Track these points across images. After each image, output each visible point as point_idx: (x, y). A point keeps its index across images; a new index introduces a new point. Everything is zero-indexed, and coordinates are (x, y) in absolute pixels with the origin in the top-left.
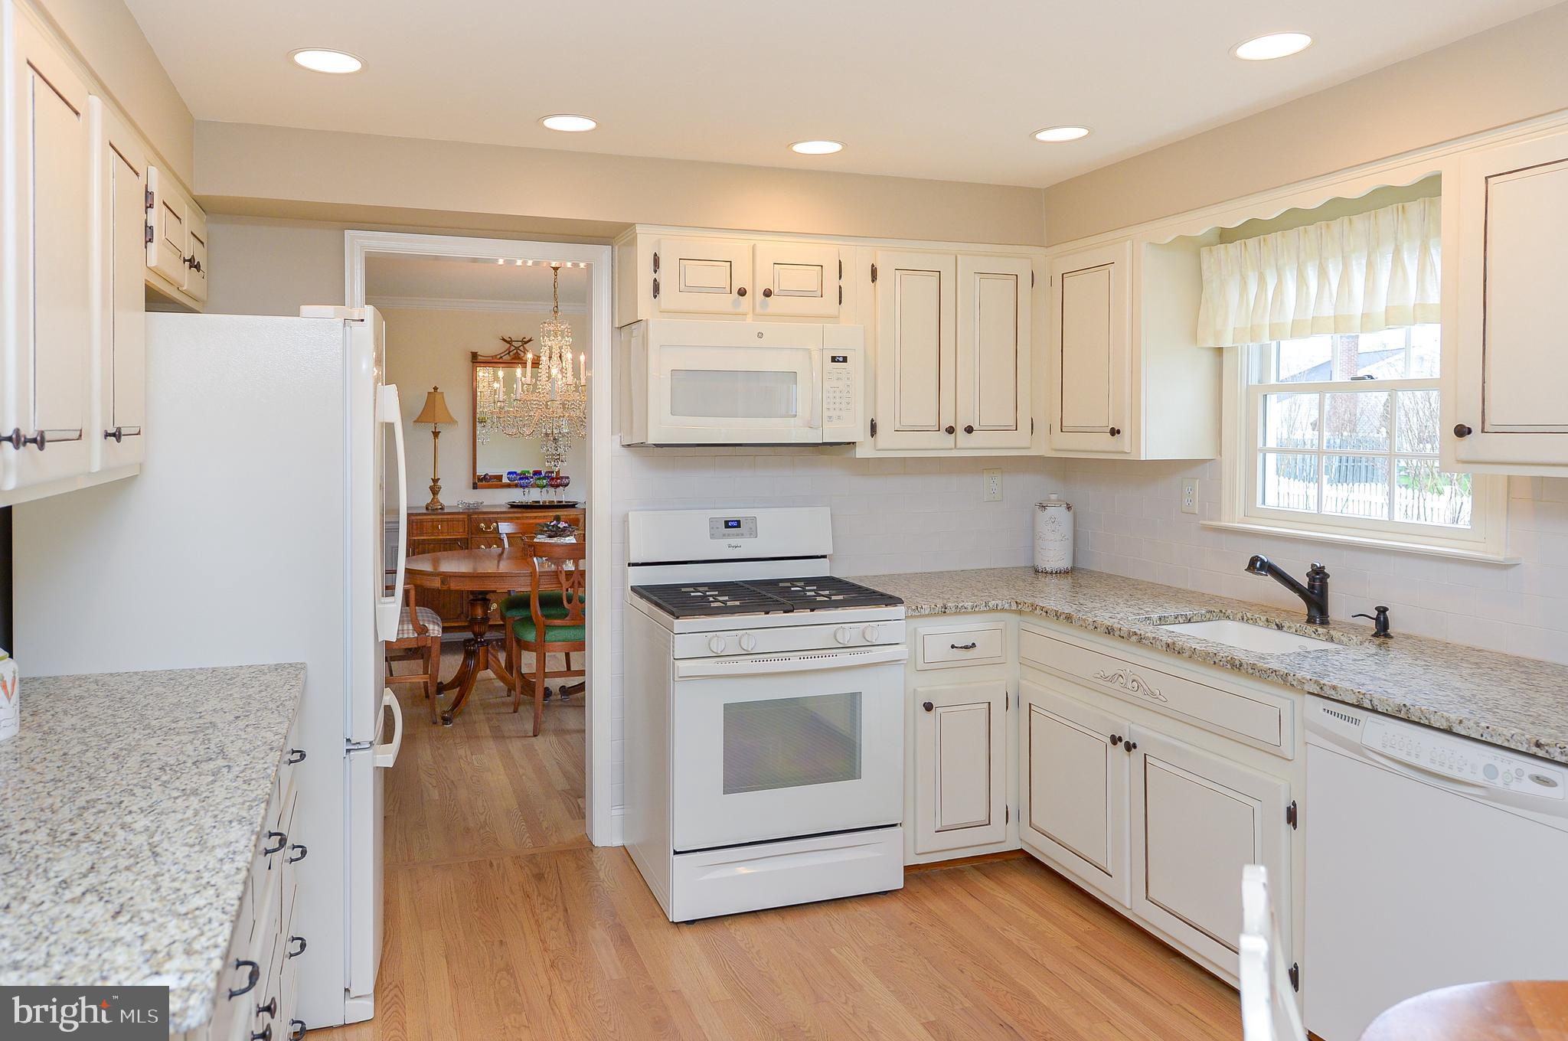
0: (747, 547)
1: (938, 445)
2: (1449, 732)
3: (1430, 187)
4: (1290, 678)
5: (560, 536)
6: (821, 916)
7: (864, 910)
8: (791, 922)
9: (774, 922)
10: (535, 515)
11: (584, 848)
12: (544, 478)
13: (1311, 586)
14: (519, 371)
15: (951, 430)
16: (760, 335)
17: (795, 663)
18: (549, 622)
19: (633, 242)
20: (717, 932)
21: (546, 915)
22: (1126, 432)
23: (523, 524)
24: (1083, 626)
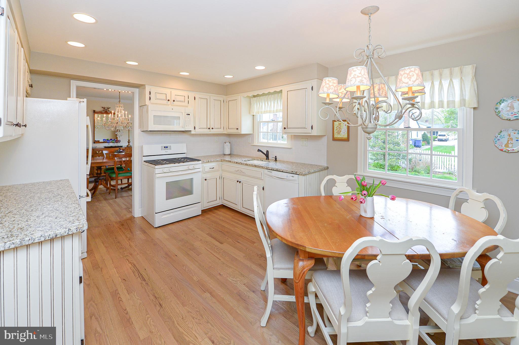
0: (169, 152)
1: (207, 131)
2: (282, 172)
3: (281, 91)
4: (263, 167)
5: (121, 153)
6: (186, 221)
7: (194, 219)
8: (180, 223)
9: (177, 224)
10: (112, 149)
11: (132, 218)
12: (114, 140)
13: (267, 154)
14: (110, 115)
15: (209, 129)
16: (172, 109)
17: (180, 173)
18: (119, 172)
19: (145, 88)
20: (165, 228)
21: (126, 231)
22: (239, 129)
23: (110, 151)
24: (232, 162)
